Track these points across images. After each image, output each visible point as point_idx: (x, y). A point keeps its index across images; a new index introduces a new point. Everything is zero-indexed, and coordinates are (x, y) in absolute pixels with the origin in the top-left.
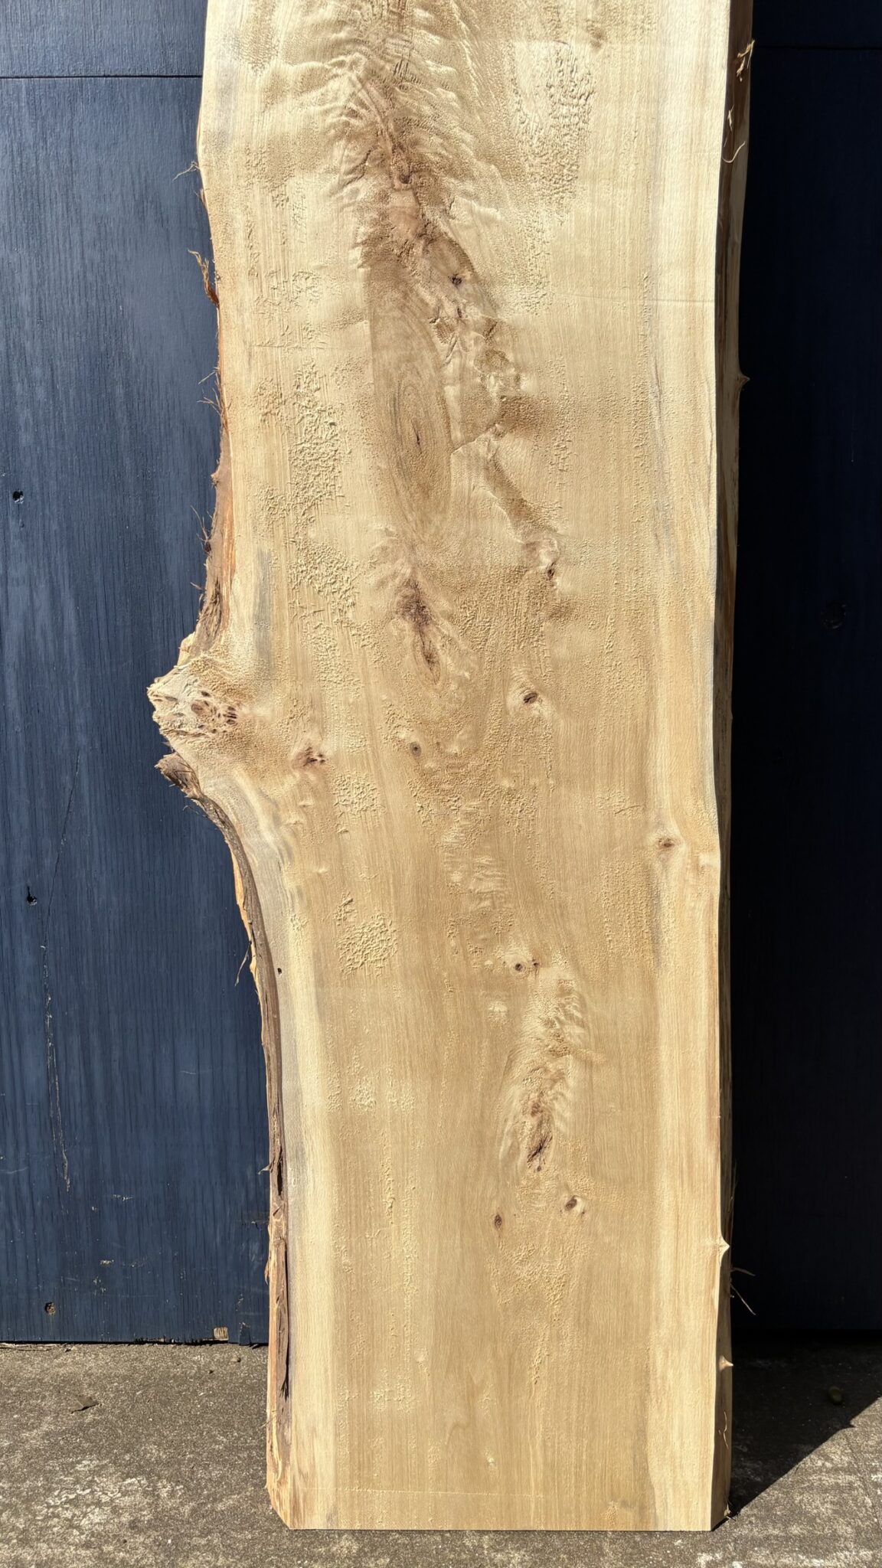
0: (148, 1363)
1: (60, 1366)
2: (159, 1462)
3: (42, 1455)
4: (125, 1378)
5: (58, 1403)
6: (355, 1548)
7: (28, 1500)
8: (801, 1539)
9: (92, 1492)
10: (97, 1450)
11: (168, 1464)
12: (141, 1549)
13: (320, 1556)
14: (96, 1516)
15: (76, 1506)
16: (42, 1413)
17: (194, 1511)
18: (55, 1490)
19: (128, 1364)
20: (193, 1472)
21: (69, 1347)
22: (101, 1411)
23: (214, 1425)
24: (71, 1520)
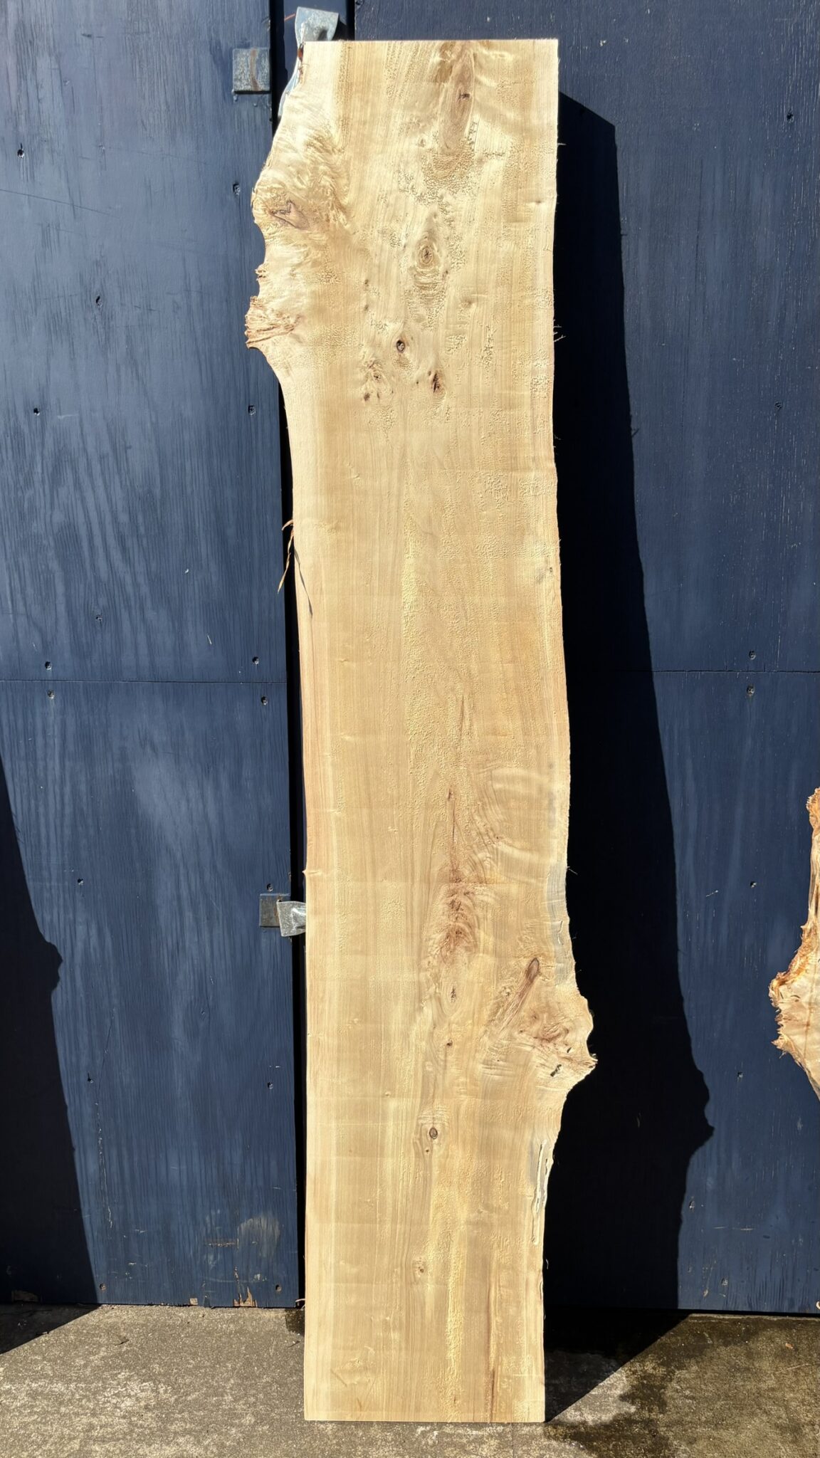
0: (155, 1317)
1: (109, 1318)
2: (160, 1374)
3: (101, 1369)
4: (143, 1325)
5: (108, 1340)
7: (94, 1394)
9: (126, 1390)
10: (128, 1367)
11: (164, 1375)
12: (150, 1420)
14: (128, 1402)
15: (119, 1397)
16: (100, 1345)
17: (176, 1400)
18: (108, 1388)
19: (145, 1317)
20: (176, 1380)
21: (113, 1306)
23: (188, 1354)
24: (116, 1404)
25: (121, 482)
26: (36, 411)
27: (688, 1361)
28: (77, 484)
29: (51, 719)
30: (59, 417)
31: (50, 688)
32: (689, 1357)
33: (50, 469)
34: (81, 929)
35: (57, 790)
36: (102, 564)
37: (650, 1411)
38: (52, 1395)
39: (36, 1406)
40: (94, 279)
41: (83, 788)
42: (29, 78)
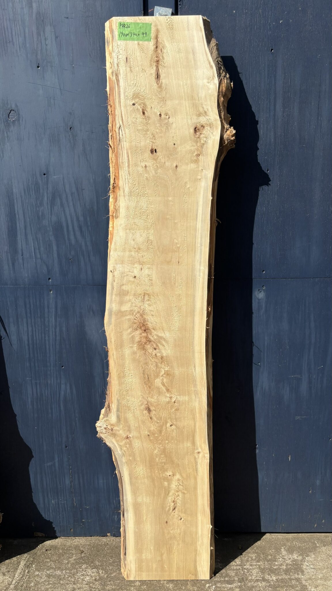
0: (93, 541)
1: (75, 542)
2: (99, 565)
3: (74, 564)
4: (89, 545)
5: (76, 552)
6: (140, 584)
7: (73, 575)
8: (227, 581)
9: (86, 573)
10: (86, 563)
11: (101, 566)
12: (98, 585)
13: (133, 586)
14: (88, 578)
15: (83, 576)
16: (73, 554)
17: (107, 576)
18: (78, 572)
19: (89, 542)
20: (106, 568)
21: (76, 537)
22: (85, 554)
23: (109, 556)
24: (83, 579)
25: (80, 204)
26: (44, 174)
27: (310, 553)
28: (62, 205)
29: (51, 301)
30: (54, 177)
31: (51, 288)
32: (311, 552)
33: (51, 198)
34: (63, 386)
35: (54, 330)
36: (72, 237)
37: (298, 574)
38: (56, 576)
39: (50, 581)
40: (69, 120)
41: (64, 329)
42: (42, 35)
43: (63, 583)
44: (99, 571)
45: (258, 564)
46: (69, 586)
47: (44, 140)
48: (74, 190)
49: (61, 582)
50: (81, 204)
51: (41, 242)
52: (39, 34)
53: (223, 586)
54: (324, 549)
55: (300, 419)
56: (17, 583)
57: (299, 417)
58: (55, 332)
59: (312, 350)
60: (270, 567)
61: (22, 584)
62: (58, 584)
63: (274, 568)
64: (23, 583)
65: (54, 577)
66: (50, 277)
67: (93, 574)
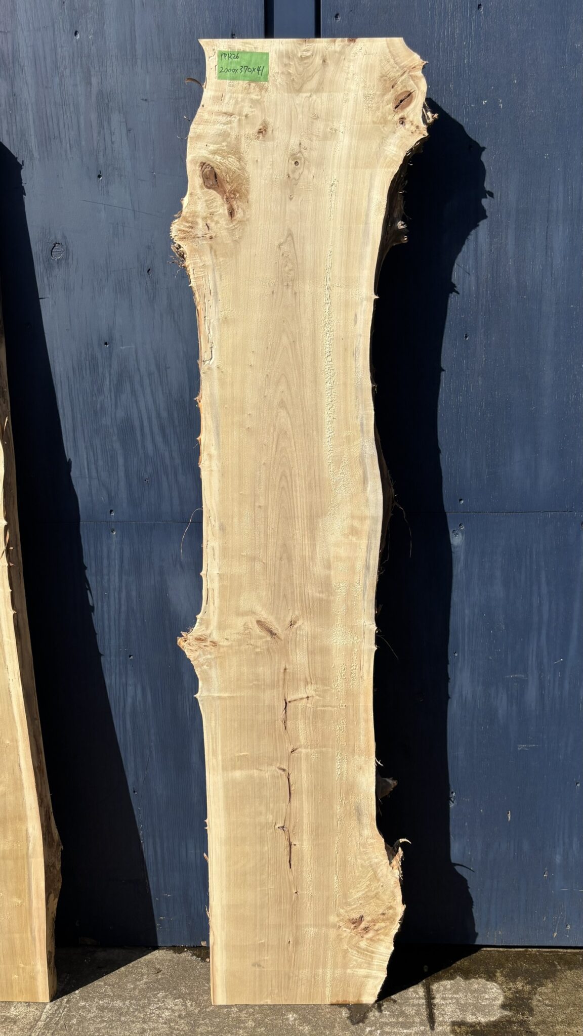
43: (126, 1020)
44: (187, 1002)
45: (455, 996)
46: (134, 1025)
47: (106, 290)
48: (153, 368)
49: (123, 1019)
50: (164, 391)
51: (99, 451)
52: (101, 126)
53: (395, 1032)
54: (569, 974)
55: (525, 749)
56: (48, 1019)
57: (523, 746)
58: (120, 599)
59: (544, 632)
60: (475, 1002)
61: (58, 1021)
62: (117, 1021)
63: (483, 1003)
64: (58, 1019)
65: (110, 1010)
66: (112, 509)
67: (176, 1008)
